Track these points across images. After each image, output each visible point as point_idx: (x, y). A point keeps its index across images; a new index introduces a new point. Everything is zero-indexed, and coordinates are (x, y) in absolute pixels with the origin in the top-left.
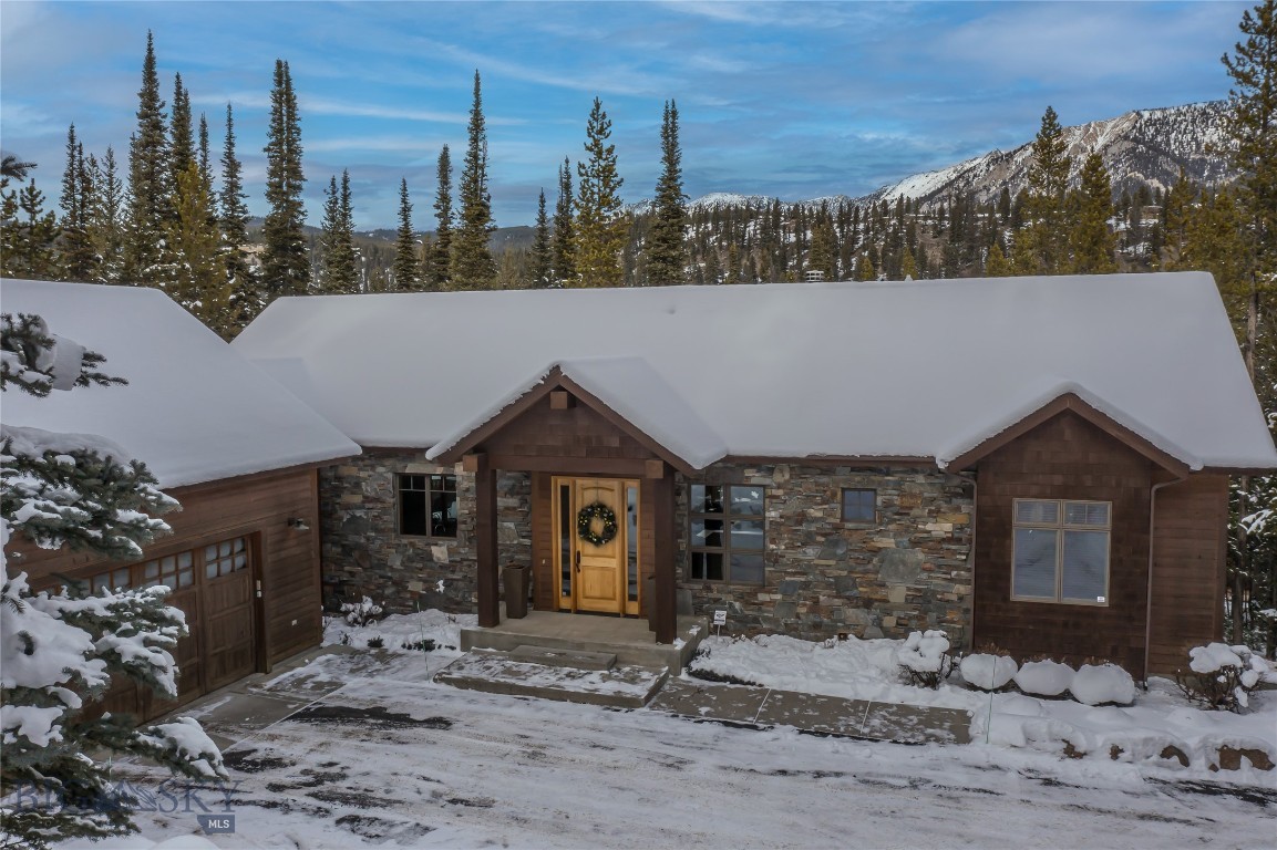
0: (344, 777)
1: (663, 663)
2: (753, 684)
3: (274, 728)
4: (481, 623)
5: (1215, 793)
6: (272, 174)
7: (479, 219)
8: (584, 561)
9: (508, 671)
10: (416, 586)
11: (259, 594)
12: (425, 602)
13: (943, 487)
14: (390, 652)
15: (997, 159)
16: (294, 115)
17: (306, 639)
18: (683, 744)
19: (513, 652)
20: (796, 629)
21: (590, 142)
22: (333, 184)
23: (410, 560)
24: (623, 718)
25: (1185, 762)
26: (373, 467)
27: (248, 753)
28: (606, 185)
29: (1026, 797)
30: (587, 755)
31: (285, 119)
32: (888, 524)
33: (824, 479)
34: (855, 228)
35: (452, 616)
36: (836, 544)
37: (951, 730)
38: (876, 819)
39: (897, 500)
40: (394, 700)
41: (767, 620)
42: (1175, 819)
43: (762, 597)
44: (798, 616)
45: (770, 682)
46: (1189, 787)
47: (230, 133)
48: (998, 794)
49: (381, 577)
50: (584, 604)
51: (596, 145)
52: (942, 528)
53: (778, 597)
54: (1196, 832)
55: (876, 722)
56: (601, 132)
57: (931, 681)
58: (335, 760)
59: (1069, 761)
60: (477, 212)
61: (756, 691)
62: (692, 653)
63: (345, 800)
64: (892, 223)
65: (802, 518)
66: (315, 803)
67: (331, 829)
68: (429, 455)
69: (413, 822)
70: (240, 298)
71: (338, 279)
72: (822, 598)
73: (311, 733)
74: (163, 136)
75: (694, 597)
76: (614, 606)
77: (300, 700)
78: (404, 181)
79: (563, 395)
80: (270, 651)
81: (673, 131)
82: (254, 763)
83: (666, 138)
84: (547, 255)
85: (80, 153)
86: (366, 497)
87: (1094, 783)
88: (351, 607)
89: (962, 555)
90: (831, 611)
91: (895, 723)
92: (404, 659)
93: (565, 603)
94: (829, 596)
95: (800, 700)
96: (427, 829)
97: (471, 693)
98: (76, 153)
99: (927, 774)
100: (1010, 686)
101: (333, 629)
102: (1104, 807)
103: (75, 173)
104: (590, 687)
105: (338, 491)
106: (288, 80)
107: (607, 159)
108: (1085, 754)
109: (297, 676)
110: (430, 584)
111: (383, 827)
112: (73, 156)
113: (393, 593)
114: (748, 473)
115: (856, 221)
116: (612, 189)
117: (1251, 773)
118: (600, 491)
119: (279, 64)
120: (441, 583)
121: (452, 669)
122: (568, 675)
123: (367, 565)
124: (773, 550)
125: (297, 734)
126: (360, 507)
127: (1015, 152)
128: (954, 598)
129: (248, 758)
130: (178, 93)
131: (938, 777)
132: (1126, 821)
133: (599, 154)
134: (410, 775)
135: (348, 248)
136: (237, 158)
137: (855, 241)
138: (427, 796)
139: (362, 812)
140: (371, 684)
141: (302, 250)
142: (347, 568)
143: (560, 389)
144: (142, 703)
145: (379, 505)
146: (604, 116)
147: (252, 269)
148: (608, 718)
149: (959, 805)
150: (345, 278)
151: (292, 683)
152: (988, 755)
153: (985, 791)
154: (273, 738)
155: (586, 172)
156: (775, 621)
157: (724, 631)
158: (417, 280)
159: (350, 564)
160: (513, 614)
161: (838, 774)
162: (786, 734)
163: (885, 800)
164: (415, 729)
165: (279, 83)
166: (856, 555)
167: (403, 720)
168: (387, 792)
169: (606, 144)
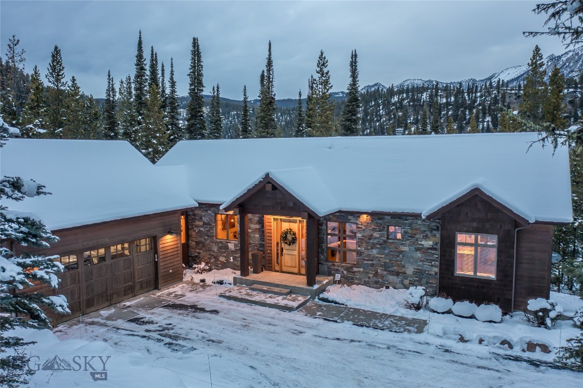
0: (172, 329)
1: (309, 294)
2: (343, 304)
3: (154, 310)
4: (241, 275)
5: (518, 361)
6: (191, 85)
7: (270, 104)
8: (285, 251)
9: (248, 294)
10: (222, 259)
11: (156, 260)
12: (224, 266)
13: (429, 226)
14: (207, 284)
15: (552, 59)
16: (200, 60)
17: (177, 277)
18: (304, 326)
19: (251, 287)
20: (369, 283)
21: (318, 69)
22: (214, 89)
23: (220, 248)
24: (287, 315)
25: (511, 347)
26: (207, 211)
27: (142, 318)
28: (325, 88)
29: (432, 356)
30: (266, 328)
31: (196, 62)
32: (406, 241)
33: (380, 221)
34: (475, 95)
35: (234, 271)
36: (384, 249)
37: (417, 328)
38: (366, 359)
39: (409, 231)
40: (201, 303)
41: (356, 279)
42: (493, 369)
43: (355, 269)
44: (369, 278)
45: (351, 304)
46: (508, 358)
47: (172, 70)
48: (422, 354)
49: (209, 254)
50: (284, 269)
51: (321, 71)
52: (428, 243)
53: (361, 270)
54: (499, 375)
55: (387, 323)
56: (323, 65)
57: (418, 307)
58: (171, 323)
59: (461, 343)
60: (269, 101)
61: (344, 307)
62: (322, 290)
63: (170, 337)
64: (494, 92)
65: (371, 237)
66: (160, 337)
67: (161, 347)
68: (221, 207)
69: (191, 346)
70: (175, 137)
71: (214, 129)
72: (379, 271)
73: (167, 312)
74: (145, 73)
75: (328, 268)
76: (296, 270)
77: (167, 300)
78: (245, 86)
79: (271, 185)
80: (160, 281)
81: (355, 63)
82: (143, 322)
83: (352, 67)
84: (301, 118)
85: (112, 81)
86: (204, 223)
87: (466, 352)
88: (196, 266)
89: (436, 255)
90: (382, 276)
91: (394, 323)
92: (211, 287)
93: (277, 268)
94: (382, 270)
95: (360, 312)
96: (195, 349)
97: (232, 302)
98: (111, 81)
99: (397, 344)
100: (449, 312)
101: (189, 275)
102: (464, 362)
103: (110, 89)
104: (276, 302)
105: (194, 220)
106: (198, 45)
107: (326, 77)
108: (468, 341)
109: (170, 292)
110: (227, 258)
111: (180, 347)
112: (109, 83)
113: (214, 261)
114: (350, 217)
115: (476, 92)
116: (328, 90)
117: (539, 354)
118: (291, 223)
119: (194, 39)
120: (231, 258)
121: (226, 292)
122: (270, 297)
123: (204, 250)
124: (359, 250)
125: (162, 313)
126: (202, 227)
127: (562, 55)
128: (433, 273)
129: (142, 320)
130: (152, 54)
131: (400, 345)
132: (471, 368)
133: (322, 75)
134: (197, 330)
135: (219, 116)
136: (175, 80)
137: (475, 101)
138: (200, 338)
139: (174, 342)
140: (196, 296)
141: (203, 117)
142: (197, 251)
143: (269, 182)
144: (109, 298)
145: (209, 226)
146: (325, 58)
147: (180, 126)
148: (279, 314)
149: (403, 357)
150: (217, 129)
151: (167, 294)
152: (426, 338)
153: (417, 352)
154: (153, 314)
155: (317, 83)
156: (360, 279)
157: (339, 282)
158: (250, 128)
159: (199, 249)
160: (255, 272)
161: (359, 342)
162: (348, 325)
163: (373, 352)
164: (205, 314)
165: (194, 47)
166: (393, 253)
167: (203, 310)
168: (186, 335)
169: (325, 70)
